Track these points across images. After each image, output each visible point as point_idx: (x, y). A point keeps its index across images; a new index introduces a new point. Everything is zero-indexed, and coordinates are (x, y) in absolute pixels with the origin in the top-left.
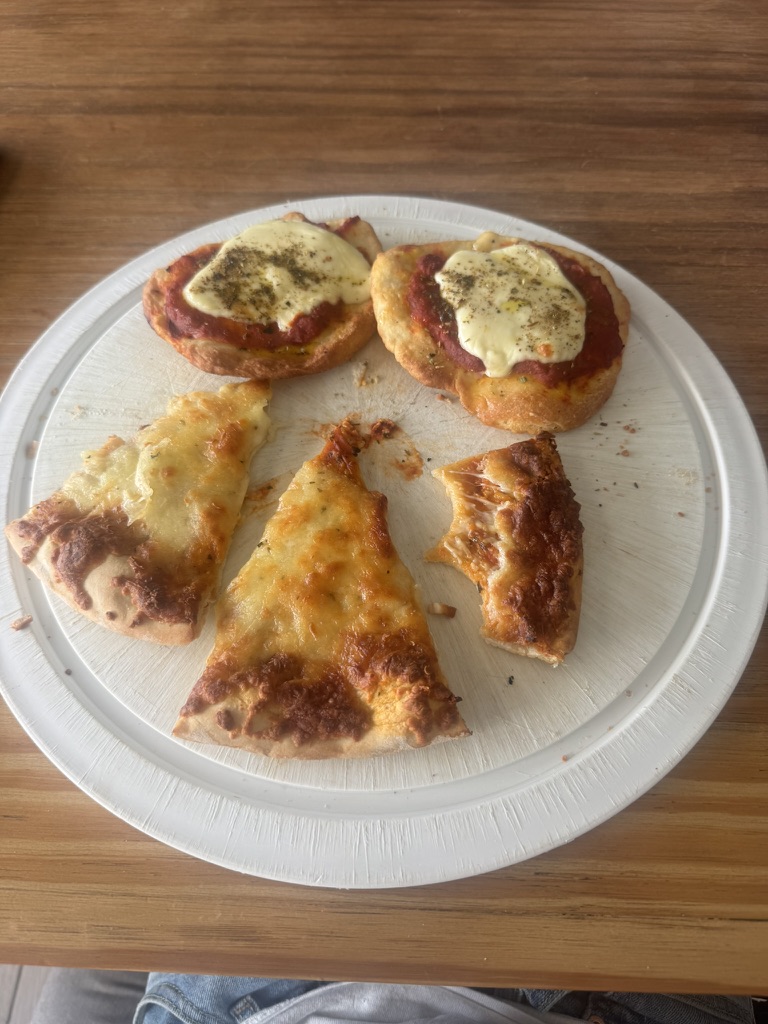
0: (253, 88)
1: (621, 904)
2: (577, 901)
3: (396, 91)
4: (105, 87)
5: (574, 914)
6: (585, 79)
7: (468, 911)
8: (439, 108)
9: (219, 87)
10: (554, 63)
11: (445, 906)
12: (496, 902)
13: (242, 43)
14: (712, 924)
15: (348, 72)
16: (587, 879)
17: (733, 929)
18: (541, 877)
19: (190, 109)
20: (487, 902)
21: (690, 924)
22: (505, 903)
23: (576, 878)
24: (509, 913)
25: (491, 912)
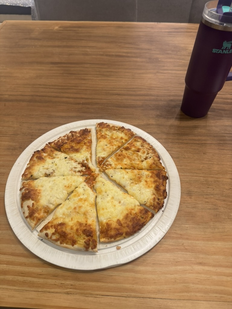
0: (39, 96)
1: (78, 291)
2: (68, 290)
3: (72, 98)
4: (5, 95)
5: (68, 293)
6: (117, 96)
7: (44, 292)
8: (81, 102)
9: (32, 96)
10: (111, 92)
11: (40, 291)
12: (51, 290)
13: (40, 85)
14: (97, 296)
15: (62, 93)
16: (72, 285)
17: (102, 298)
18: (62, 285)
19: (23, 101)
20: (49, 290)
21: (92, 296)
22: (52, 290)
23: (70, 285)
24: (53, 293)
25: (49, 292)
